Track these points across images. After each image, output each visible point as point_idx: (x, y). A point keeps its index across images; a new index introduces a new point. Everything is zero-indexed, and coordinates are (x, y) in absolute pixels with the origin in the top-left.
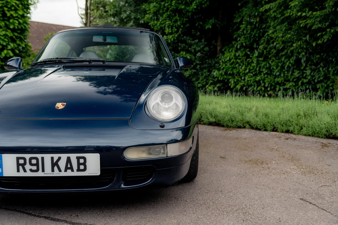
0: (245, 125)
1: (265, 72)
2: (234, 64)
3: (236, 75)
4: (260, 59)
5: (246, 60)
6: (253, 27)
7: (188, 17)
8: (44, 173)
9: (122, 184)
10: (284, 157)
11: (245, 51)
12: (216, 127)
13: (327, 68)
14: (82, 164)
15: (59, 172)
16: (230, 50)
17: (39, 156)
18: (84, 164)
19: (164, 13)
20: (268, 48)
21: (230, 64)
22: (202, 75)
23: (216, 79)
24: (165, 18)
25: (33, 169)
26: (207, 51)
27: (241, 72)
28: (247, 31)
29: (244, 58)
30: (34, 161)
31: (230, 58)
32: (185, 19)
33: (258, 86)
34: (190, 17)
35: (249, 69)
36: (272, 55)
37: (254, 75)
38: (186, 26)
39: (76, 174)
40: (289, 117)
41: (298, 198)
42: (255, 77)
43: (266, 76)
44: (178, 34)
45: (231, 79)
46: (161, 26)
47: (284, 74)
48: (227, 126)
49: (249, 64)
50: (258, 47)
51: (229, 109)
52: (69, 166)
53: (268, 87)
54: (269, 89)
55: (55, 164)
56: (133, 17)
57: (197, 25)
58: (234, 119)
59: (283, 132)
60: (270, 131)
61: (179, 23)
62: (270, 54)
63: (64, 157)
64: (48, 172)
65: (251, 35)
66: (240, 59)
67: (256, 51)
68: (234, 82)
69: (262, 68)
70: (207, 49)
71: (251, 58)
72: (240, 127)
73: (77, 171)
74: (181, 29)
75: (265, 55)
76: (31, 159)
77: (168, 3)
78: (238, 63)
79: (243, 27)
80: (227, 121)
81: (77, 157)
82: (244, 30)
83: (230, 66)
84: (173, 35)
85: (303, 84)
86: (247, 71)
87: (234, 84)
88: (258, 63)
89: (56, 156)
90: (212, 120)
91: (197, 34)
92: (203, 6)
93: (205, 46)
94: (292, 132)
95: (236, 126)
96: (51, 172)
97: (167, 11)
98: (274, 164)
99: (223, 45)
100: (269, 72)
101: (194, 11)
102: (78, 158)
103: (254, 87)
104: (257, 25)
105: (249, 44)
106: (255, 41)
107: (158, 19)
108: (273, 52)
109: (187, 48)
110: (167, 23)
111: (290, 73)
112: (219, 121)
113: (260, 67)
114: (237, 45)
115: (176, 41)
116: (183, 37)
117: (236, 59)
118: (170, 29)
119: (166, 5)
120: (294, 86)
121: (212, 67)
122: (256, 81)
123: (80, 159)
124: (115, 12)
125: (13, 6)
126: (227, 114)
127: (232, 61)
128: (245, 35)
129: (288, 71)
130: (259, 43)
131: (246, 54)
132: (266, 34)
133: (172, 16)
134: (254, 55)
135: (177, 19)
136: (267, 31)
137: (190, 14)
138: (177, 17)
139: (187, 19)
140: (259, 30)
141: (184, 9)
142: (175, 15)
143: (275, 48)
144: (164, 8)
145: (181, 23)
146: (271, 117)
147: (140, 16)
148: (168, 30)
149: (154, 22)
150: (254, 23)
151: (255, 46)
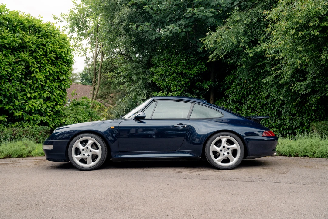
4: (248, 111)
5: (236, 112)
6: (242, 87)
11: (235, 105)
13: (301, 117)
16: (222, 104)
19: (171, 75)
20: (254, 103)
24: (171, 79)
28: (236, 90)
29: (235, 110)
32: (187, 80)
34: (192, 78)
36: (257, 108)
38: (188, 85)
40: (306, 147)
44: (182, 91)
46: (168, 85)
47: (269, 122)
50: (246, 102)
56: (141, 78)
57: (196, 85)
60: (293, 156)
61: (182, 83)
62: (256, 107)
65: (240, 93)
67: (244, 105)
71: (241, 110)
74: (183, 88)
75: (252, 108)
77: (174, 67)
79: (233, 87)
82: (234, 88)
84: (177, 92)
88: (247, 114)
91: (196, 92)
92: (202, 71)
97: (173, 74)
99: (215, 100)
101: (195, 74)
104: (245, 85)
105: (239, 100)
106: (244, 97)
107: (164, 80)
108: (258, 106)
110: (172, 83)
111: (273, 122)
114: (229, 100)
116: (185, 93)
118: (175, 87)
119: (173, 69)
124: (127, 74)
128: (235, 92)
129: (272, 120)
130: (247, 99)
131: (236, 107)
132: (253, 92)
133: (177, 77)
134: (243, 108)
135: (180, 80)
136: (253, 90)
137: (192, 76)
138: (180, 78)
139: (189, 80)
140: (247, 89)
141: (188, 72)
142: (179, 77)
143: (260, 102)
144: (170, 72)
145: (184, 83)
146: (293, 148)
147: (148, 77)
148: (173, 88)
149: (161, 82)
150: (242, 84)
151: (243, 101)
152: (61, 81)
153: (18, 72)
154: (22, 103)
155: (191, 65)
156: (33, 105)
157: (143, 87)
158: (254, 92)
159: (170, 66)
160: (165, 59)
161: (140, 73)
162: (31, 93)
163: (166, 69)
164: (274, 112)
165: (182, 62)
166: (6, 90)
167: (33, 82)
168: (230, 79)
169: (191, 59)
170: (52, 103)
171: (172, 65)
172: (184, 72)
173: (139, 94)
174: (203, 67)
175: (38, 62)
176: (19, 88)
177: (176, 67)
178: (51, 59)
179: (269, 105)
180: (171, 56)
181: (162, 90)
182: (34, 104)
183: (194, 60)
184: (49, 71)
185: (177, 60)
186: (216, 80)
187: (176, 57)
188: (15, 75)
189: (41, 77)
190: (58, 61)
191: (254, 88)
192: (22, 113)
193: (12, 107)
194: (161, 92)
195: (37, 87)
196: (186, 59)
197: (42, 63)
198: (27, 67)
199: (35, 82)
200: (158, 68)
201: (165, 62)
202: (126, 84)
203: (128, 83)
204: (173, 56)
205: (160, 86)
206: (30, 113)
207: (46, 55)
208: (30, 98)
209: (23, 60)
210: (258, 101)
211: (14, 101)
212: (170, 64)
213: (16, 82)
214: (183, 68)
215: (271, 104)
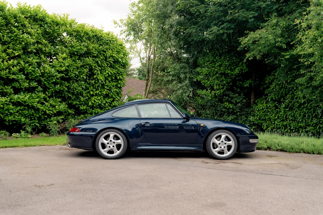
0: (300, 151)
1: (290, 119)
2: (266, 113)
3: (268, 120)
4: (287, 109)
5: (275, 110)
6: (281, 87)
7: (231, 79)
11: (274, 103)
12: (282, 152)
16: (262, 102)
20: (292, 102)
21: (263, 112)
22: (241, 119)
23: (252, 123)
24: (214, 78)
26: (245, 102)
27: (271, 118)
28: (276, 90)
29: (274, 108)
31: (262, 108)
32: (229, 80)
33: (285, 129)
34: (233, 78)
35: (278, 116)
36: (295, 107)
37: (281, 121)
38: (230, 85)
42: (282, 122)
43: (291, 121)
44: (224, 90)
45: (263, 123)
46: (211, 84)
47: (306, 121)
49: (277, 112)
50: (285, 101)
53: (293, 130)
54: (294, 131)
56: (188, 77)
57: (237, 84)
58: (293, 147)
60: (316, 154)
61: (224, 82)
62: (294, 106)
65: (279, 93)
66: (271, 109)
67: (282, 103)
68: (267, 125)
69: (289, 116)
70: (244, 101)
71: (279, 109)
74: (225, 87)
75: (290, 106)
77: (217, 68)
78: (269, 111)
79: (272, 86)
80: (289, 149)
82: (273, 88)
83: (263, 114)
84: (220, 91)
85: (320, 128)
86: (277, 117)
87: (266, 127)
88: (285, 112)
91: (237, 91)
92: (243, 71)
93: (244, 98)
95: (295, 152)
97: (216, 74)
99: (256, 98)
100: (293, 119)
101: (237, 75)
103: (282, 129)
104: (283, 86)
105: (278, 99)
106: (282, 96)
107: (208, 80)
108: (296, 105)
109: (230, 100)
110: (215, 82)
111: (310, 120)
112: (283, 149)
113: (287, 115)
114: (269, 99)
115: (222, 95)
116: (227, 92)
117: (267, 109)
118: (218, 86)
119: (216, 70)
120: (313, 129)
121: (248, 114)
122: (283, 125)
124: (176, 73)
125: (121, 72)
126: (288, 144)
127: (264, 110)
128: (274, 92)
129: (308, 119)
130: (285, 98)
131: (275, 106)
132: (291, 92)
133: (220, 77)
134: (282, 107)
135: (223, 80)
136: (291, 90)
137: (234, 76)
138: (223, 78)
139: (231, 80)
140: (285, 89)
141: (230, 73)
142: (222, 76)
143: (298, 102)
144: (214, 72)
145: (226, 82)
146: (316, 147)
147: (194, 76)
148: (216, 87)
149: (205, 81)
150: (281, 84)
151: (282, 100)
152: (118, 80)
153: (83, 75)
154: (86, 99)
155: (233, 66)
156: (94, 101)
157: (189, 85)
158: (293, 92)
159: (214, 67)
160: (209, 61)
161: (187, 72)
162: (93, 91)
163: (210, 70)
164: (311, 111)
165: (225, 63)
166: (74, 89)
167: (95, 82)
168: (270, 79)
169: (233, 61)
170: (110, 99)
171: (215, 66)
172: (226, 73)
173: (185, 91)
174: (244, 68)
175: (99, 66)
176: (84, 87)
177: (220, 68)
178: (110, 63)
179: (306, 105)
180: (215, 58)
181: (206, 88)
182: (96, 100)
183: (236, 61)
184: (108, 74)
185: (220, 61)
186: (257, 80)
187: (219, 59)
188: (82, 76)
189: (101, 78)
190: (116, 64)
191: (293, 88)
192: (86, 107)
193: (78, 103)
194: (205, 90)
195: (98, 86)
196: (228, 61)
197: (103, 66)
198: (91, 70)
199: (97, 82)
200: (203, 69)
201: (210, 63)
202: (174, 82)
203: (176, 82)
204: (217, 58)
205: (205, 85)
206: (92, 107)
207: (106, 60)
208: (92, 95)
209: (88, 64)
210: (296, 100)
211: (80, 98)
212: (213, 65)
213: (82, 82)
214: (226, 69)
215: (308, 104)
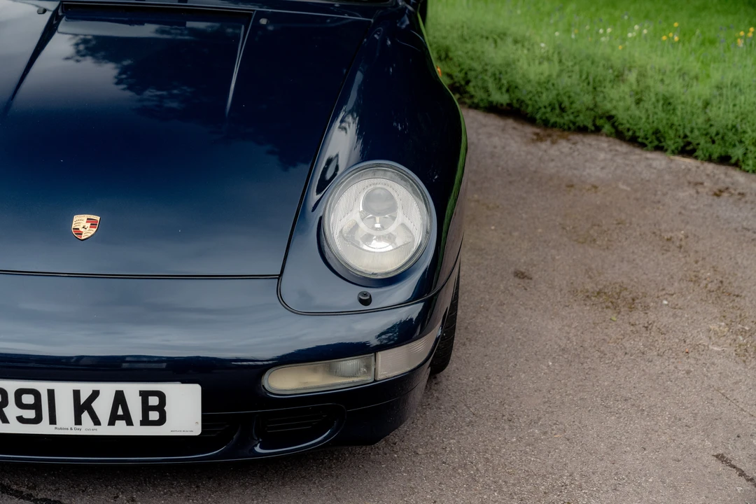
0: (599, 122)
8: (54, 426)
9: (256, 445)
10: (696, 280)
12: (510, 122)
14: (154, 408)
15: (95, 424)
17: (42, 387)
18: (161, 408)
25: (25, 417)
30: (28, 399)
39: (137, 430)
40: (737, 117)
41: (712, 452)
48: (544, 121)
51: (556, 68)
52: (120, 412)
55: (82, 407)
58: (566, 103)
59: (710, 160)
60: (673, 153)
63: (108, 390)
64: (65, 425)
72: (583, 130)
73: (141, 425)
76: (19, 393)
80: (545, 107)
81: (140, 391)
89: (86, 389)
90: (501, 98)
94: (736, 165)
95: (571, 125)
96: (73, 425)
98: (666, 308)
102: (145, 395)
112: (521, 102)
123: (150, 397)
126: (546, 84)
